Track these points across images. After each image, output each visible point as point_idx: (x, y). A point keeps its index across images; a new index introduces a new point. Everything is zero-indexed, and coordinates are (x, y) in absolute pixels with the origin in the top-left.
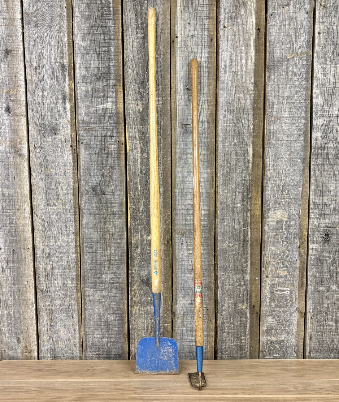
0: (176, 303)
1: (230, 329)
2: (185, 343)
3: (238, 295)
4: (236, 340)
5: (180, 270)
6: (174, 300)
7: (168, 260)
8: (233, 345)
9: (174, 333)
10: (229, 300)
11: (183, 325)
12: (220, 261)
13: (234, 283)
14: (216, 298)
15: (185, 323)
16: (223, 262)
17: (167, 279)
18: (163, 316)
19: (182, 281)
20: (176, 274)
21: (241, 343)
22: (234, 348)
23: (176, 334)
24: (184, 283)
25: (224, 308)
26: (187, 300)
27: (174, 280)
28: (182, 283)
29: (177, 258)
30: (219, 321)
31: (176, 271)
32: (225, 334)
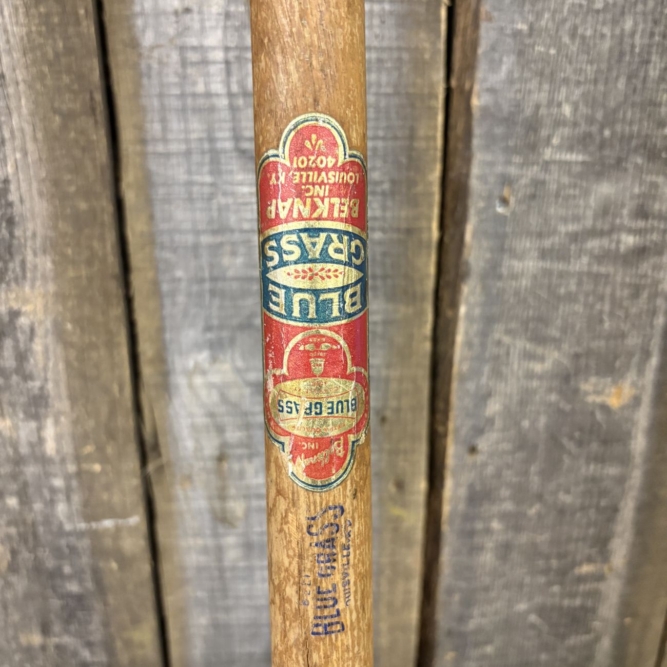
0: (165, 387)
1: (518, 529)
2: (241, 616)
3: (594, 321)
4: (549, 584)
5: (174, 147)
6: (147, 371)
7: (69, 51)
8: (528, 612)
9: (166, 569)
10: (529, 356)
11: (222, 519)
12: (495, 65)
13: (574, 237)
14: (442, 348)
15: (237, 507)
16: (510, 72)
17: (79, 222)
18: (79, 474)
19: (197, 233)
20: (147, 182)
21: (572, 595)
22: (533, 626)
23: (183, 569)
24: (215, 249)
25: (494, 407)
26: (240, 363)
27: (135, 227)
28: (196, 247)
29: (148, 39)
30: (457, 485)
31: (144, 155)
32: (487, 558)
